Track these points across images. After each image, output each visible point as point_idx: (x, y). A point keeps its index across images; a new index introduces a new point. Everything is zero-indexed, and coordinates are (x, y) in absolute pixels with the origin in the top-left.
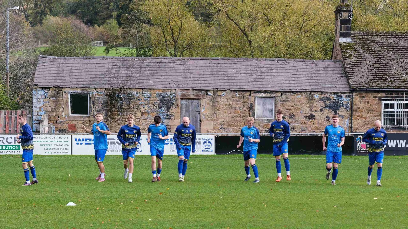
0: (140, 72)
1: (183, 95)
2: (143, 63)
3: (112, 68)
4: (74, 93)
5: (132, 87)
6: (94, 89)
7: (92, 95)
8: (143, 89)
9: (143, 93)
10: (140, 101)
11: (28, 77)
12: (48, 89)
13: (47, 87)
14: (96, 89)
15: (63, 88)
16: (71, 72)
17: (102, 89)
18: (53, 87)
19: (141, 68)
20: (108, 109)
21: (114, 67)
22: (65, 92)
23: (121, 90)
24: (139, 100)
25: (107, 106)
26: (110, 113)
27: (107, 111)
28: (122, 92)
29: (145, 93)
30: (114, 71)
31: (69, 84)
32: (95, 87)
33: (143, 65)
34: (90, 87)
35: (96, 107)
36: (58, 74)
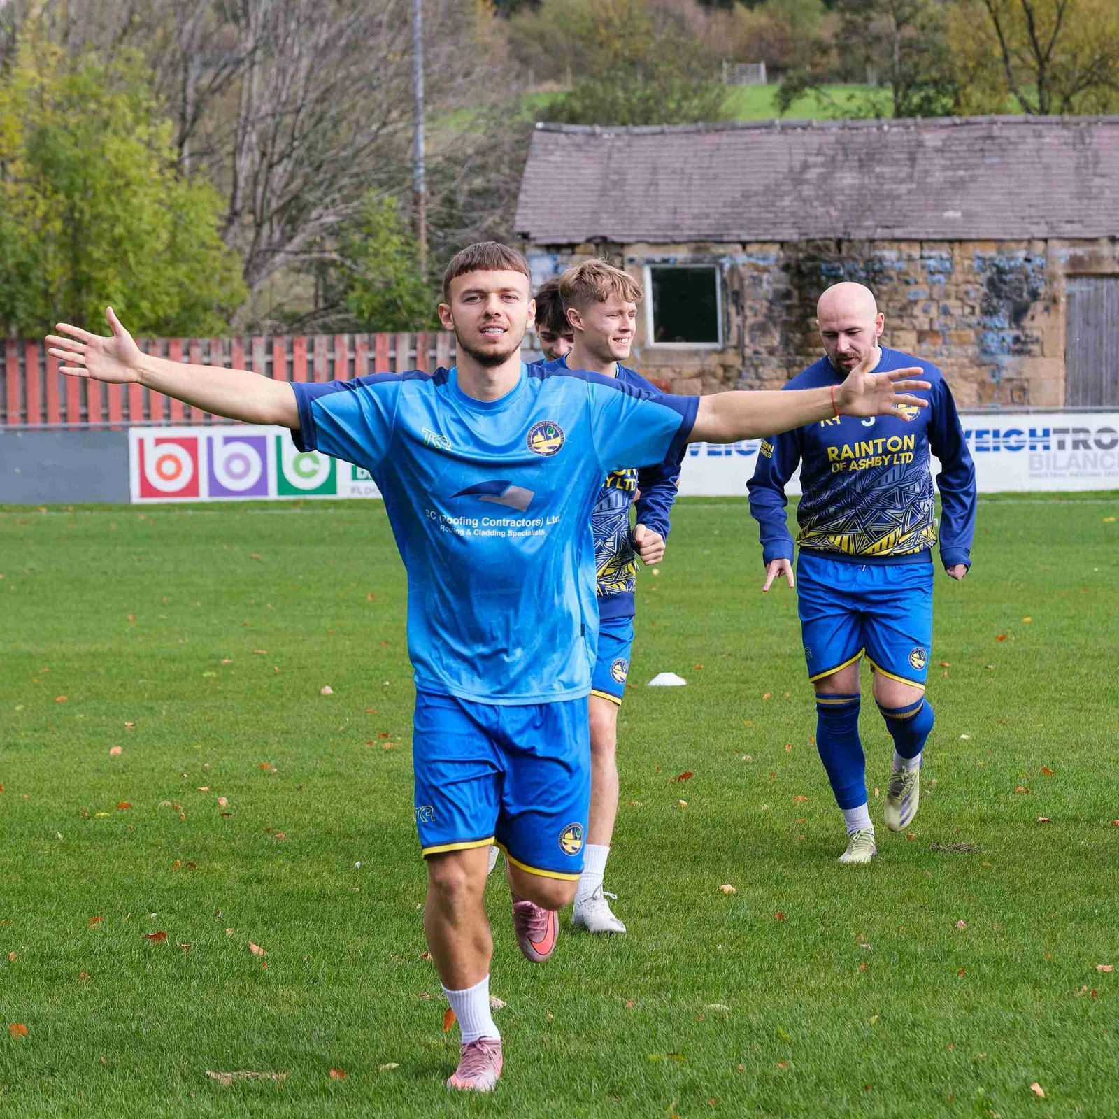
0: (910, 177)
1: (1075, 261)
2: (920, 144)
3: (806, 166)
4: (665, 261)
5: (880, 233)
6: (739, 247)
7: (734, 269)
8: (921, 241)
9: (922, 257)
10: (913, 288)
11: (494, 207)
12: (569, 251)
13: (564, 241)
14: (744, 244)
15: (622, 245)
16: (654, 183)
17: (766, 247)
18: (589, 241)
19: (912, 159)
20: (794, 320)
21: (811, 159)
22: (631, 261)
23: (839, 249)
24: (907, 283)
25: (789, 308)
26: (798, 336)
27: (787, 327)
28: (844, 253)
29: (930, 258)
30: (812, 174)
31: (645, 228)
32: (745, 238)
33: (921, 150)
34: (725, 239)
35: (748, 313)
36: (603, 192)
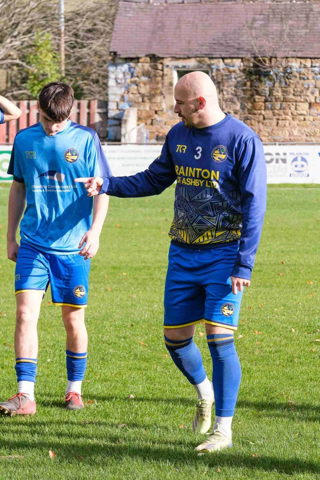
0: (306, 26)
2: (311, 10)
3: (254, 20)
4: (184, 67)
5: (291, 53)
6: (221, 60)
7: (218, 70)
8: (311, 58)
9: (312, 67)
10: (307, 82)
11: (98, 38)
12: (136, 61)
13: (134, 56)
14: (223, 59)
15: (163, 58)
16: (178, 28)
17: (234, 60)
18: (146, 56)
19: (307, 17)
20: (247, 96)
21: (257, 17)
22: (167, 66)
23: (271, 61)
24: (304, 79)
25: (244, 91)
26: (250, 104)
27: (244, 100)
28: (273, 63)
29: (315, 67)
30: (257, 24)
31: (175, 50)
32: (223, 56)
33: (312, 12)
34: (214, 56)
35: (225, 93)
36: (154, 32)
